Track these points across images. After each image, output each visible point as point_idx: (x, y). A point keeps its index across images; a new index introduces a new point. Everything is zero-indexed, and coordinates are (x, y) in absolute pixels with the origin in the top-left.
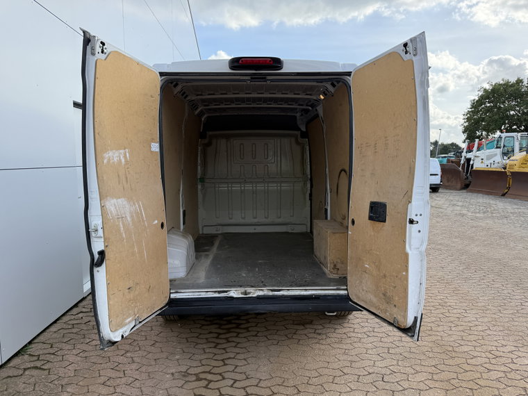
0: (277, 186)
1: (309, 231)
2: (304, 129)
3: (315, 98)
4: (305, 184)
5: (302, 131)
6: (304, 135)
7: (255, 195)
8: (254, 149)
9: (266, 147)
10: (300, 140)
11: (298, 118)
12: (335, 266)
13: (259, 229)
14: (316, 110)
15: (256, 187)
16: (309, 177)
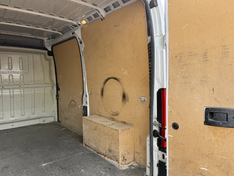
0: (31, 91)
1: (56, 120)
2: (50, 49)
3: (75, 23)
4: (53, 88)
5: (48, 51)
6: (51, 53)
7: (12, 99)
8: (10, 62)
9: (21, 60)
10: (48, 57)
11: (45, 41)
12: (124, 157)
13: (16, 125)
14: (73, 33)
15: (13, 92)
16: (55, 83)
